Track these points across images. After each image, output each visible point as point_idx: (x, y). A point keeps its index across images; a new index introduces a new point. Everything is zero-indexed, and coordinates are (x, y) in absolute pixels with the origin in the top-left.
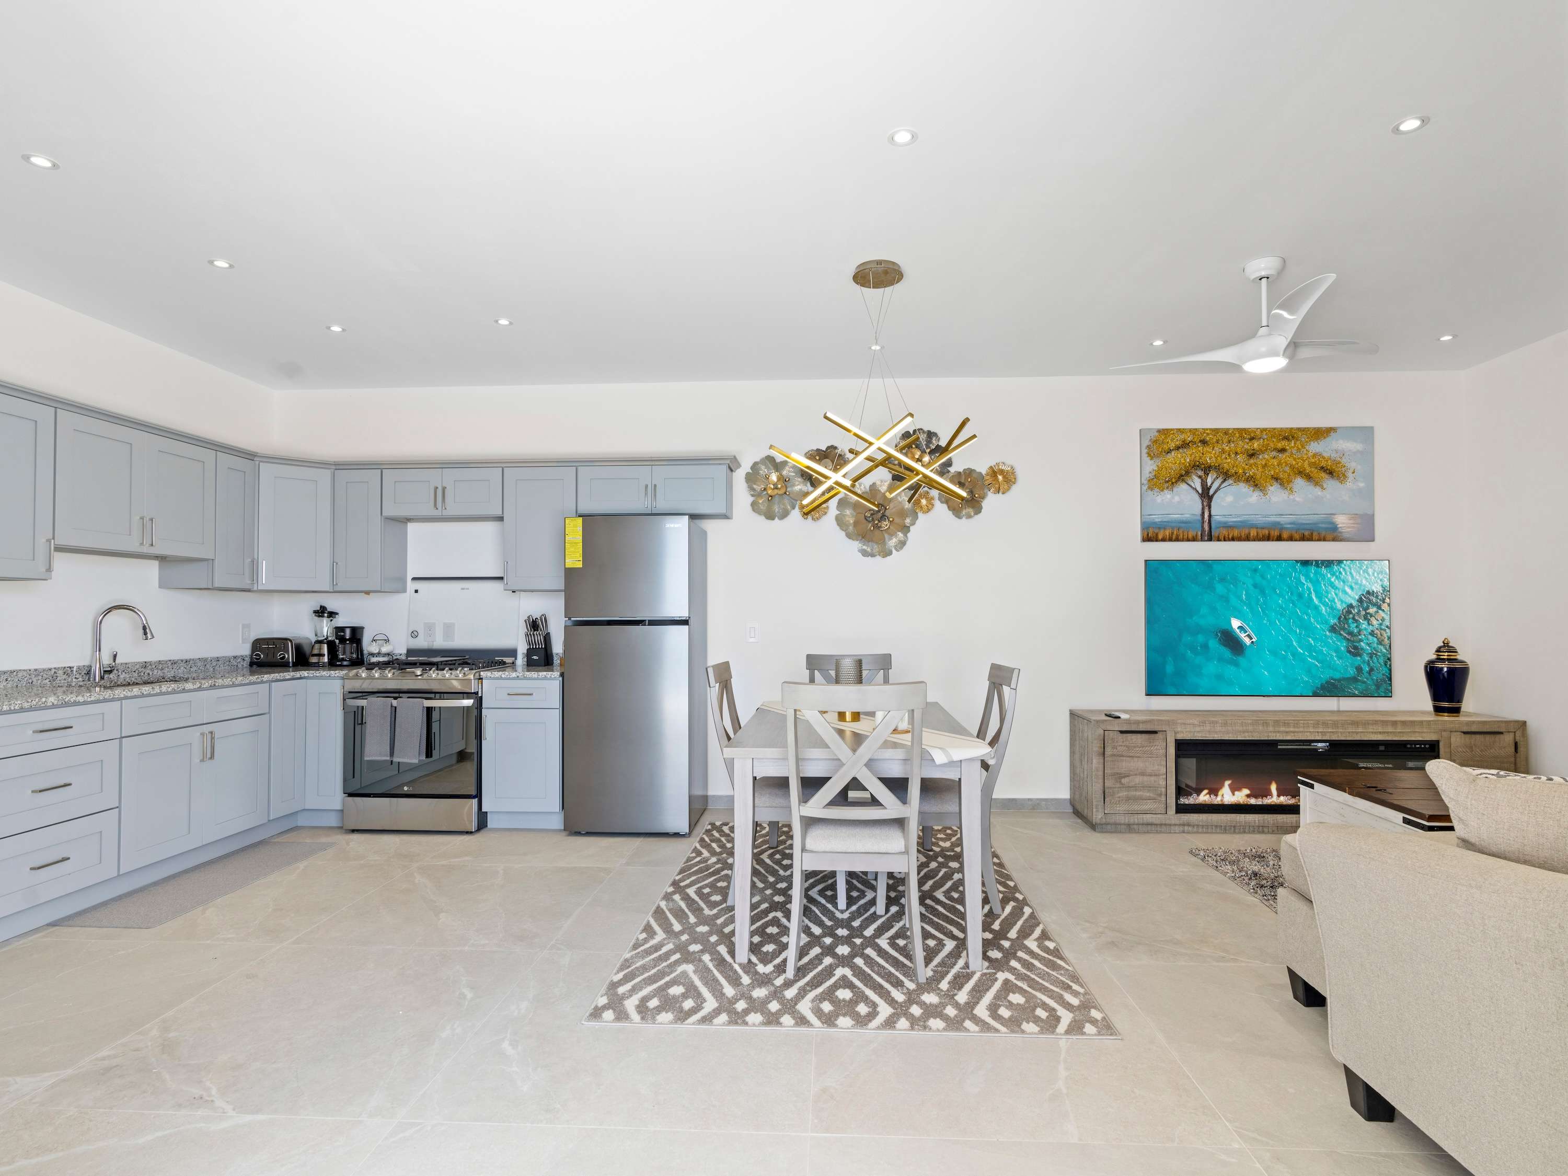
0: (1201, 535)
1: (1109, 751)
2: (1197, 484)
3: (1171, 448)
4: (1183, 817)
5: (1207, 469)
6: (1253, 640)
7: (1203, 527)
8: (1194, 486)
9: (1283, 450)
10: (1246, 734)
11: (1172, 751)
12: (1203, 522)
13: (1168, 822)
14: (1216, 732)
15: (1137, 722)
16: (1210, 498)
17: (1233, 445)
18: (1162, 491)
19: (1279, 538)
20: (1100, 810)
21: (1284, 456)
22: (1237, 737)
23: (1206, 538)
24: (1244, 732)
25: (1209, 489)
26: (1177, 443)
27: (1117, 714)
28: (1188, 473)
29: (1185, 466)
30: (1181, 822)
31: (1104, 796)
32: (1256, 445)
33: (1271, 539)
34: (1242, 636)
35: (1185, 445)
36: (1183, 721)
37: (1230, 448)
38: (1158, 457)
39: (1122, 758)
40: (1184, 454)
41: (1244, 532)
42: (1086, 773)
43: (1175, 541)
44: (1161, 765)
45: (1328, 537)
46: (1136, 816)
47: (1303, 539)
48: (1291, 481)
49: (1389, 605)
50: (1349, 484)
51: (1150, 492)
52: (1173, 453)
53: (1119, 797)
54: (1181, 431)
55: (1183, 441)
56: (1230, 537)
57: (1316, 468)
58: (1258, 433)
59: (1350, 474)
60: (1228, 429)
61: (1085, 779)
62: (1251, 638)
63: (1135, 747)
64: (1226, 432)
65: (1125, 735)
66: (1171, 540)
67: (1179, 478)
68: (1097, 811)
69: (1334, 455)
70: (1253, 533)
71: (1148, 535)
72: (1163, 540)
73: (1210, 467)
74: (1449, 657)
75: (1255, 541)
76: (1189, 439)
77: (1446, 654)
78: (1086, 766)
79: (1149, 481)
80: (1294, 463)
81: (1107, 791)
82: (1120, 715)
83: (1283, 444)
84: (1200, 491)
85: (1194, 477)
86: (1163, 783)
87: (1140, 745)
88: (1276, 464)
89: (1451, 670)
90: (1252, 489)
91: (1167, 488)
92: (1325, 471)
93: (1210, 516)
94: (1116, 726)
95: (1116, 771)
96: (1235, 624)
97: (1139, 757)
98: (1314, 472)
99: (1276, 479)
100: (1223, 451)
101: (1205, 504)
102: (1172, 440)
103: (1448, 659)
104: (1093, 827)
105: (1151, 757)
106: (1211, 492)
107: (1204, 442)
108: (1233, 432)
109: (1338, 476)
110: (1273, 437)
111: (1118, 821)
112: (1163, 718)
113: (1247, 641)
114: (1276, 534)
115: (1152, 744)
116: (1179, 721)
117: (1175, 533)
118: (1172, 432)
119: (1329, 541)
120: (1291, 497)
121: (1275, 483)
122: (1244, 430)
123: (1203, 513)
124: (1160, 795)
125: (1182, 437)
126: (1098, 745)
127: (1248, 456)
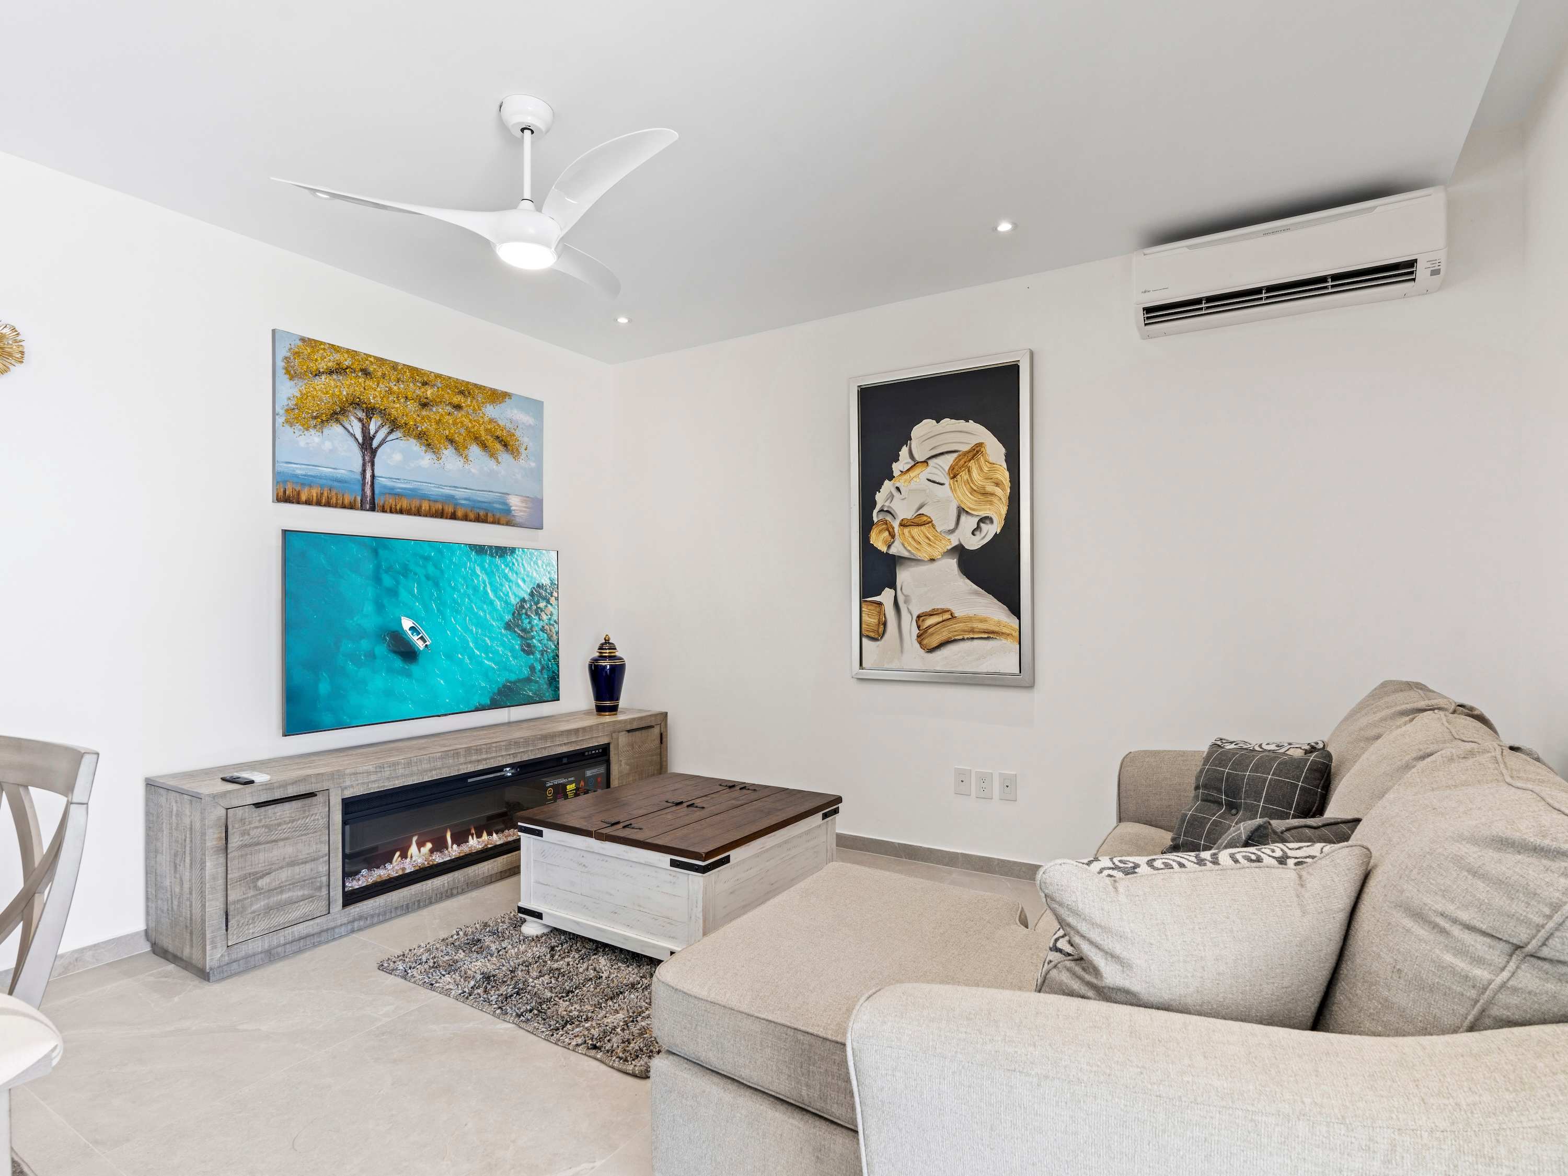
0: (361, 501)
1: (234, 841)
2: (357, 429)
3: (321, 370)
4: (353, 910)
5: (371, 411)
6: (428, 643)
7: (363, 490)
8: (352, 431)
9: (458, 407)
10: (434, 772)
11: (337, 817)
12: (364, 484)
13: (332, 924)
14: (397, 777)
15: (284, 785)
16: (374, 452)
17: (402, 386)
18: (307, 429)
19: (453, 517)
20: (219, 945)
21: (460, 415)
22: (423, 779)
23: (368, 507)
24: (431, 770)
25: (372, 439)
26: (330, 364)
27: (246, 775)
28: (343, 411)
29: (341, 400)
30: (351, 918)
31: (227, 919)
32: (429, 392)
33: (445, 516)
34: (415, 638)
35: (338, 370)
36: (353, 771)
37: (399, 389)
38: (301, 378)
39: (256, 848)
40: (339, 384)
41: (415, 504)
42: (186, 886)
43: (325, 506)
44: (321, 842)
45: (503, 520)
46: (282, 933)
47: (478, 519)
48: (467, 448)
49: (557, 599)
50: (522, 462)
51: (287, 427)
52: (323, 377)
53: (253, 912)
54: (335, 348)
55: (338, 364)
56: (398, 508)
57: (492, 436)
58: (432, 377)
59: (522, 450)
60: (397, 364)
61: (186, 896)
62: (425, 641)
63: (279, 825)
64: (394, 366)
65: (263, 809)
66: (319, 504)
67: (332, 415)
68: (214, 947)
69: (509, 425)
70: (425, 506)
71: (285, 492)
72: (308, 502)
73: (373, 409)
74: (610, 655)
75: (426, 516)
76: (346, 363)
77: (608, 651)
78: (187, 874)
79: (287, 411)
80: (470, 425)
81: (231, 908)
82: (253, 778)
83: (457, 399)
84: (360, 440)
85: (352, 418)
86: (323, 869)
87: (287, 819)
88: (451, 422)
89: (613, 668)
90: (424, 448)
91: (315, 426)
92: (500, 442)
93: (373, 476)
94: (250, 796)
95: (249, 870)
96: (407, 624)
97: (286, 839)
98: (490, 441)
99: (451, 441)
100: (390, 392)
101: (367, 458)
102: (323, 358)
103: (610, 657)
104: (203, 974)
105: (305, 835)
106: (375, 443)
107: (366, 373)
108: (402, 368)
109: (512, 450)
110: (448, 386)
111: (250, 952)
112: (322, 770)
113: (420, 645)
114: (450, 510)
115: (307, 814)
116: (348, 771)
117: (325, 494)
118: (322, 346)
119: (503, 525)
120: (466, 467)
121: (450, 446)
122: (416, 369)
123: (364, 471)
124: (320, 888)
125: (337, 357)
126: (216, 836)
127: (420, 404)
